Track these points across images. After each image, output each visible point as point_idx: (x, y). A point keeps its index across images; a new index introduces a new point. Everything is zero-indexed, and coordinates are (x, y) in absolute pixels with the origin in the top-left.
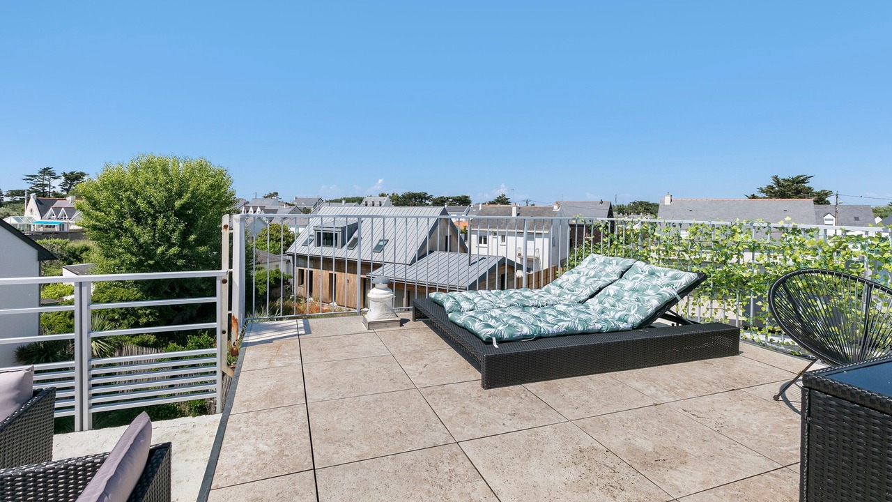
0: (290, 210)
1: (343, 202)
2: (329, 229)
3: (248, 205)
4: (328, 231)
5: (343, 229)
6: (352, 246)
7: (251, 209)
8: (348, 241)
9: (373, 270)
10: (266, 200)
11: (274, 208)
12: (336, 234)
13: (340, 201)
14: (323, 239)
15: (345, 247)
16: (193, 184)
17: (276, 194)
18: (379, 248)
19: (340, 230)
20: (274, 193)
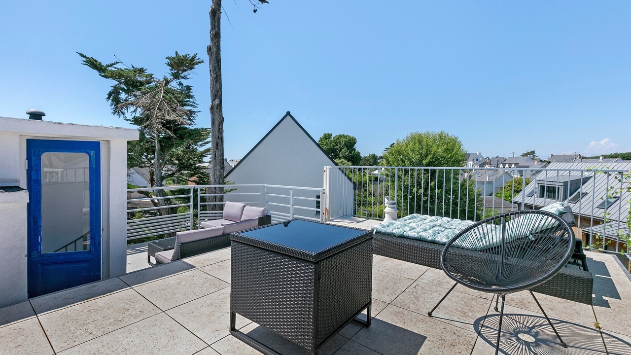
0: (542, 166)
1: (601, 158)
2: (551, 183)
3: (505, 162)
4: (552, 185)
5: (566, 184)
6: (576, 200)
7: (507, 166)
8: (570, 196)
9: (593, 226)
10: (524, 157)
11: (526, 164)
12: (559, 188)
13: (598, 158)
14: (547, 192)
15: (567, 200)
16: (434, 149)
17: (533, 152)
18: (606, 205)
19: (562, 184)
20: (531, 152)
